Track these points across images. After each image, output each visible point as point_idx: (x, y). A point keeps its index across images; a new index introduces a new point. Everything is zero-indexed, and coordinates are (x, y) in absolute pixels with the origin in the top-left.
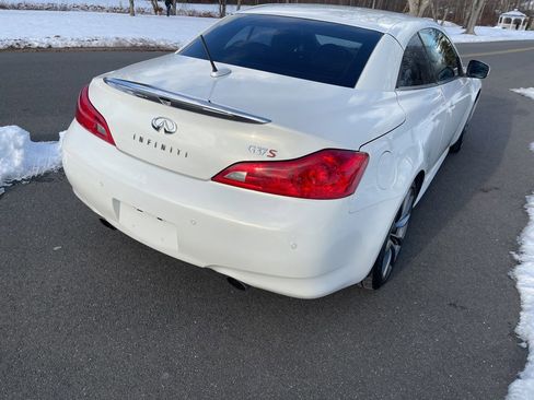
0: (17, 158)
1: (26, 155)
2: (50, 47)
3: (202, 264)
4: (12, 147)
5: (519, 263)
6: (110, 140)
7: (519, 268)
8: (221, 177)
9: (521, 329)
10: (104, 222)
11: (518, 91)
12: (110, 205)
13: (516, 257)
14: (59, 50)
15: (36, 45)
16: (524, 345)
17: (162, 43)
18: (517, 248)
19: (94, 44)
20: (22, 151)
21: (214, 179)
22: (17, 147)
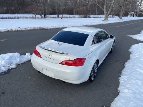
0: (18, 60)
1: (20, 59)
2: (18, 30)
3: (58, 79)
4: (17, 57)
5: (120, 76)
6: (41, 57)
7: (120, 77)
8: (61, 63)
9: (119, 89)
10: (39, 72)
11: (129, 36)
12: (41, 69)
13: (120, 75)
14: (20, 31)
15: (14, 30)
16: (119, 92)
17: (44, 28)
18: (121, 73)
19: (28, 29)
20: (19, 58)
21: (60, 64)
22: (18, 57)
